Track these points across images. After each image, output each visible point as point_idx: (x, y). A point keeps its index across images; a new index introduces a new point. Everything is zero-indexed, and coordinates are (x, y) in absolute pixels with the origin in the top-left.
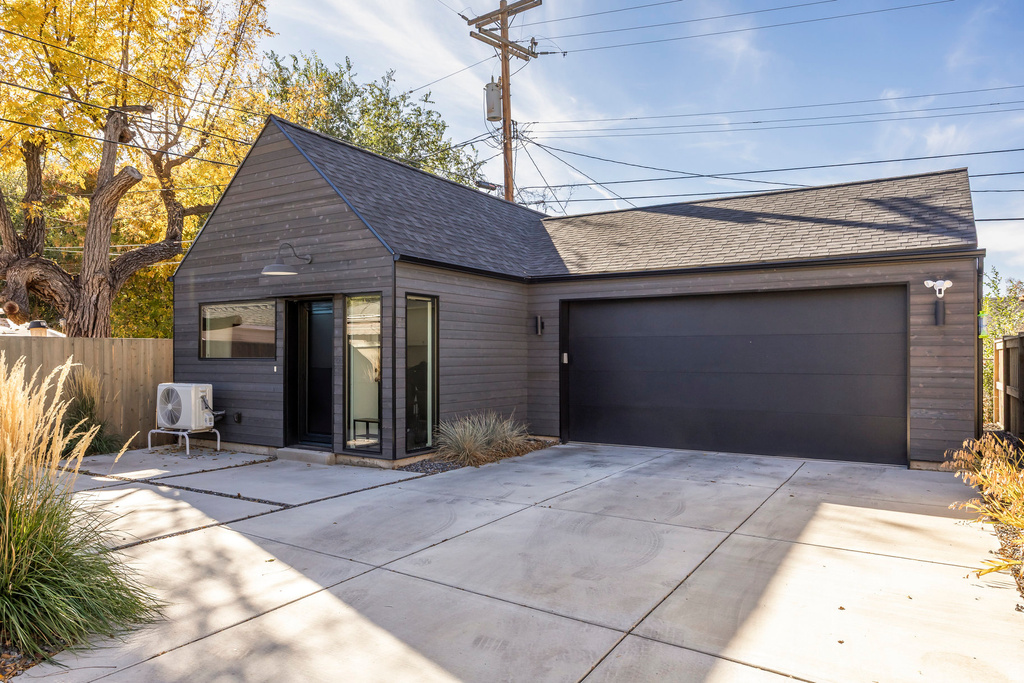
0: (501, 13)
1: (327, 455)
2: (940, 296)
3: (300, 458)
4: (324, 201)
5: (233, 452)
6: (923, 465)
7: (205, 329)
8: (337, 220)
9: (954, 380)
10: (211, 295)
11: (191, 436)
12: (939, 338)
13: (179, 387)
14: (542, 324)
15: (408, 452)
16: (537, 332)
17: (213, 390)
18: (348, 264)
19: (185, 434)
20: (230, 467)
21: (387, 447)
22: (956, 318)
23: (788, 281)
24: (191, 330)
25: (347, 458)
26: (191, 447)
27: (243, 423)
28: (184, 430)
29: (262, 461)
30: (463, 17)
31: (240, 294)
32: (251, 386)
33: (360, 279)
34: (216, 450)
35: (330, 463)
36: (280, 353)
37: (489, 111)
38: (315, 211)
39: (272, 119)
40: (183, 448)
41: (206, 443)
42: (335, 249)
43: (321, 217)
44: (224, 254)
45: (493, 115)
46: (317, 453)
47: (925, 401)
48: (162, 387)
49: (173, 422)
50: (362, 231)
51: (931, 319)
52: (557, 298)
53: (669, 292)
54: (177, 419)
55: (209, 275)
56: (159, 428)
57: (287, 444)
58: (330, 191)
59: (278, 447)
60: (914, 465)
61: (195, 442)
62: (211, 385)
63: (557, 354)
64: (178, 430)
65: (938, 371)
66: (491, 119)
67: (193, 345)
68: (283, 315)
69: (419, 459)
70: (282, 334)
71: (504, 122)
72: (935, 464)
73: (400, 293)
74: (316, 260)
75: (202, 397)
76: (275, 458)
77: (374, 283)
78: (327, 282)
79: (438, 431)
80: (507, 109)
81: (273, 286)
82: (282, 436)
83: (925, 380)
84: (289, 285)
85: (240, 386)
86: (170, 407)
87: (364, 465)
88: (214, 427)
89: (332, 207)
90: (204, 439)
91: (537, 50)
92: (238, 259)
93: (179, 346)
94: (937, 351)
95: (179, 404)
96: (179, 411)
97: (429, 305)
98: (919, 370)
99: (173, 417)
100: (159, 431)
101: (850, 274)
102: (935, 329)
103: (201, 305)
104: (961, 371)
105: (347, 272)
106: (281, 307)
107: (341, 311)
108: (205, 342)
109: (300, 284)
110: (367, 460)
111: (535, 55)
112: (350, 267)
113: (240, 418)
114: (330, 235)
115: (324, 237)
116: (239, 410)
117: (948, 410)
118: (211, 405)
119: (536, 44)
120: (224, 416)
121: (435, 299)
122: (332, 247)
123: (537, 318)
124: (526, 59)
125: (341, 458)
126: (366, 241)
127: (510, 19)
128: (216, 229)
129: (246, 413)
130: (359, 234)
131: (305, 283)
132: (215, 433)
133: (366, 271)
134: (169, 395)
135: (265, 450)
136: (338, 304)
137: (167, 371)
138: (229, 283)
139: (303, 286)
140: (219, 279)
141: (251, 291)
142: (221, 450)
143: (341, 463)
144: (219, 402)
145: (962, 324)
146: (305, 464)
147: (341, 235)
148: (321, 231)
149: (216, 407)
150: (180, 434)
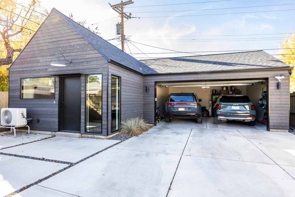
0: (121, 4)
1: (78, 135)
2: (280, 81)
3: (66, 136)
4: (77, 40)
5: (35, 134)
6: (273, 130)
7: (23, 89)
8: (82, 47)
9: (283, 105)
10: (25, 75)
11: (16, 128)
12: (279, 93)
13: (11, 110)
14: (149, 89)
15: (112, 132)
16: (147, 91)
17: (27, 110)
18: (87, 63)
19: (14, 128)
20: (35, 141)
21: (105, 131)
22: (284, 87)
23: (231, 76)
24: (16, 88)
25: (86, 135)
26: (16, 132)
27: (40, 123)
28: (13, 126)
29: (49, 138)
30: (110, 4)
31: (39, 74)
32: (44, 109)
33: (93, 69)
34: (28, 133)
35: (79, 138)
36: (57, 96)
37: (117, 32)
38: (73, 44)
39: (54, 9)
40: (13, 133)
41: (23, 130)
42: (82, 58)
43: (75, 46)
44: (32, 59)
45: (118, 33)
46: (73, 134)
47: (275, 111)
48: (3, 110)
49: (8, 123)
50: (94, 51)
51: (276, 88)
52: (154, 81)
53: (192, 79)
54: (10, 122)
55: (25, 68)
56: (1, 126)
57: (60, 130)
58: (79, 36)
59: (55, 132)
60: (271, 130)
61: (18, 130)
62: (26, 109)
63: (153, 98)
64: (10, 126)
65: (278, 103)
66: (118, 34)
67: (18, 94)
68: (58, 82)
69: (115, 134)
70: (58, 89)
71: (122, 35)
72: (277, 130)
73: (110, 74)
74: (73, 62)
75: (22, 113)
76: (55, 136)
77: (99, 70)
78: (78, 70)
79: (121, 124)
80: (123, 31)
81: (54, 71)
82: (57, 127)
83: (274, 105)
84: (61, 71)
85: (39, 109)
86: (7, 117)
87: (94, 138)
88: (27, 125)
89: (80, 42)
90: (22, 129)
91: (131, 16)
92: (38, 61)
93: (11, 94)
94: (278, 97)
95: (11, 116)
96: (11, 119)
97: (117, 80)
98: (272, 102)
99: (8, 121)
100: (2, 127)
101: (251, 74)
102: (278, 90)
103: (21, 79)
104: (285, 103)
105: (87, 66)
106: (57, 79)
107: (84, 81)
108: (23, 94)
109: (66, 71)
110: (95, 136)
111: (130, 18)
112: (88, 64)
113: (38, 121)
114: (79, 53)
115: (77, 53)
116: (38, 118)
117: (281, 114)
118: (25, 116)
119: (131, 14)
120: (31, 120)
121: (119, 78)
122: (80, 57)
123: (147, 87)
124: (128, 19)
125: (84, 135)
126: (95, 55)
127: (124, 6)
128: (28, 50)
129: (41, 119)
130: (93, 52)
131: (68, 70)
132: (27, 127)
133: (95, 66)
134: (6, 113)
135: (50, 133)
136: (83, 78)
137: (6, 104)
138: (35, 70)
139: (67, 71)
140: (30, 69)
141: (44, 74)
142: (30, 133)
143: (84, 137)
144: (29, 115)
145: (285, 89)
146: (68, 138)
147: (84, 52)
148: (75, 51)
149: (28, 117)
150: (11, 128)
